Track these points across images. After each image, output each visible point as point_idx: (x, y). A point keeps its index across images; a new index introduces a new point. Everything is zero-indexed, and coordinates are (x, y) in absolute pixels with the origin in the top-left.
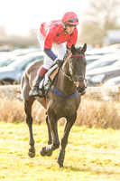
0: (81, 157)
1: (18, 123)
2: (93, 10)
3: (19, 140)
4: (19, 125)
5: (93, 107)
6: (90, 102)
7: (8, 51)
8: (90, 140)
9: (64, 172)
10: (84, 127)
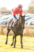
0: (29, 45)
1: (10, 36)
2: (32, 3)
3: (11, 40)
4: (11, 36)
5: (32, 31)
6: (31, 30)
7: (8, 15)
8: (31, 41)
9: (24, 50)
10: (29, 37)
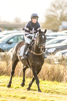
5: (46, 68)
8: (43, 88)
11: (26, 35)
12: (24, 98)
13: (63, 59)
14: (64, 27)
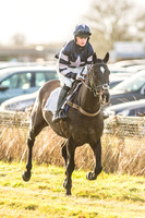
11: (61, 70)
12: (32, 208)
13: (118, 124)
14: (119, 55)
